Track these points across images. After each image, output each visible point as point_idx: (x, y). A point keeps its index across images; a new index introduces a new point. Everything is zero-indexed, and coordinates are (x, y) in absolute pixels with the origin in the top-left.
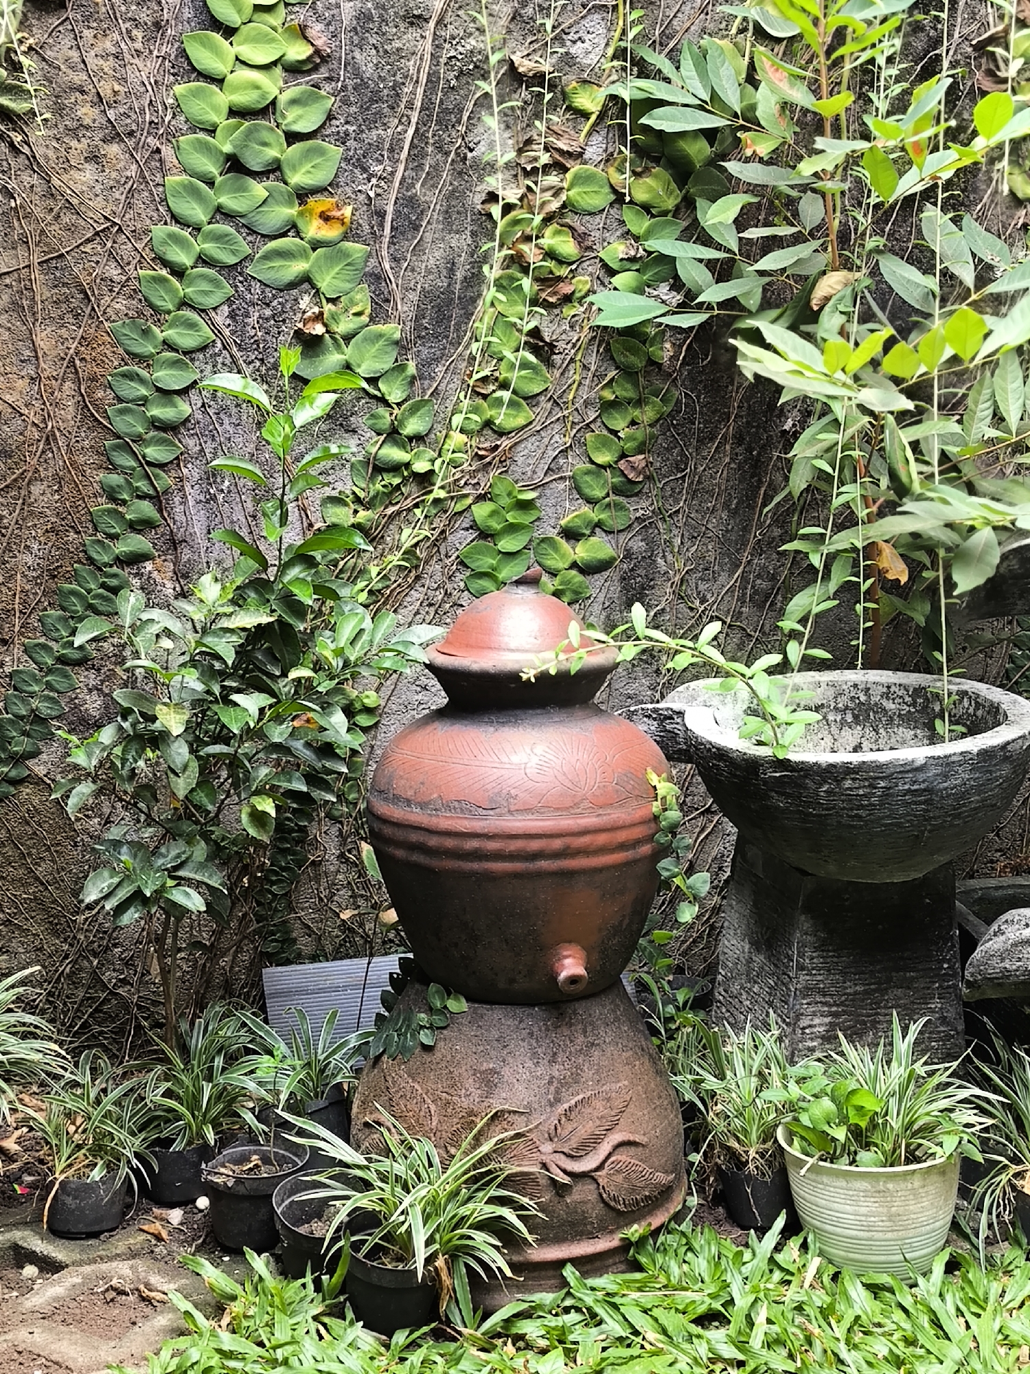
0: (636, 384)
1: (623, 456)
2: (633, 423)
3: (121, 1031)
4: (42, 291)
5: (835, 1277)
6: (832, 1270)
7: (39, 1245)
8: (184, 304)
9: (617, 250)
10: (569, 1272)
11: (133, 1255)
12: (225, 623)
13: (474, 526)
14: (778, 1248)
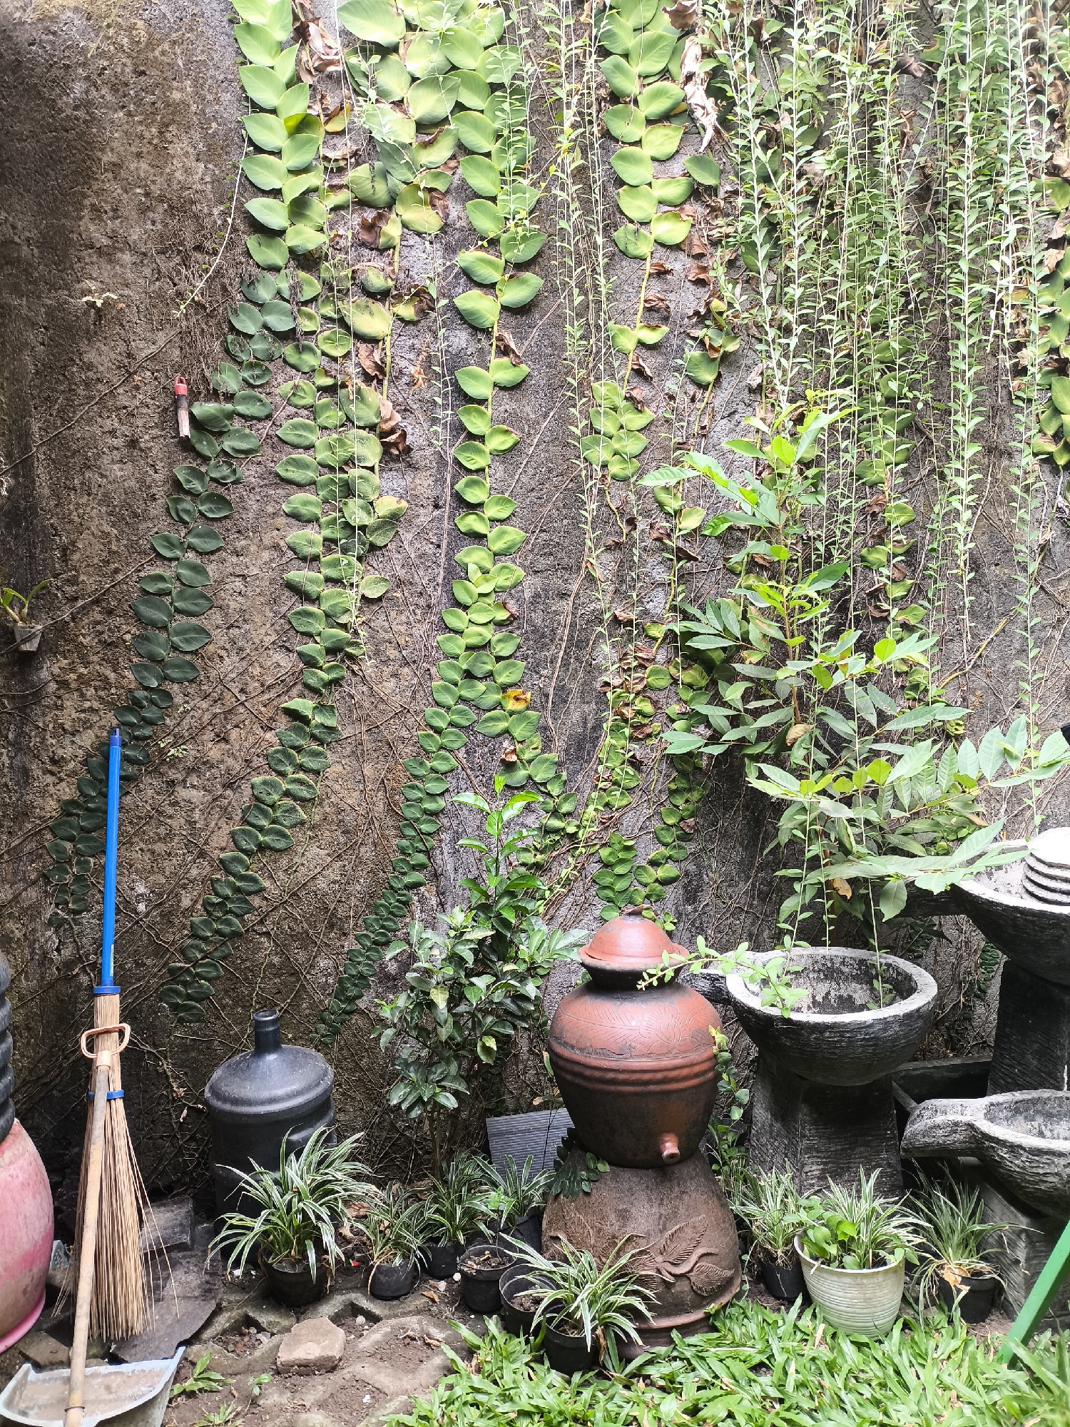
0: (688, 780)
1: (682, 819)
2: (687, 801)
3: (407, 1157)
4: (368, 746)
5: (834, 1336)
6: (832, 1331)
7: (365, 1303)
8: (442, 748)
9: (674, 709)
10: (675, 1335)
11: (418, 1312)
12: (467, 936)
13: (600, 861)
14: (799, 1317)
